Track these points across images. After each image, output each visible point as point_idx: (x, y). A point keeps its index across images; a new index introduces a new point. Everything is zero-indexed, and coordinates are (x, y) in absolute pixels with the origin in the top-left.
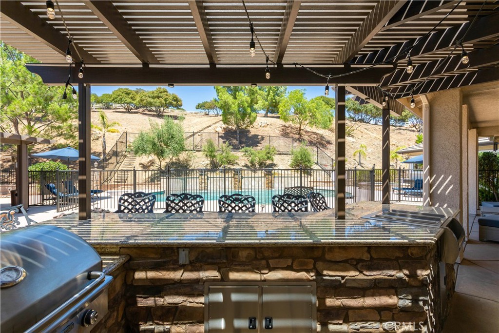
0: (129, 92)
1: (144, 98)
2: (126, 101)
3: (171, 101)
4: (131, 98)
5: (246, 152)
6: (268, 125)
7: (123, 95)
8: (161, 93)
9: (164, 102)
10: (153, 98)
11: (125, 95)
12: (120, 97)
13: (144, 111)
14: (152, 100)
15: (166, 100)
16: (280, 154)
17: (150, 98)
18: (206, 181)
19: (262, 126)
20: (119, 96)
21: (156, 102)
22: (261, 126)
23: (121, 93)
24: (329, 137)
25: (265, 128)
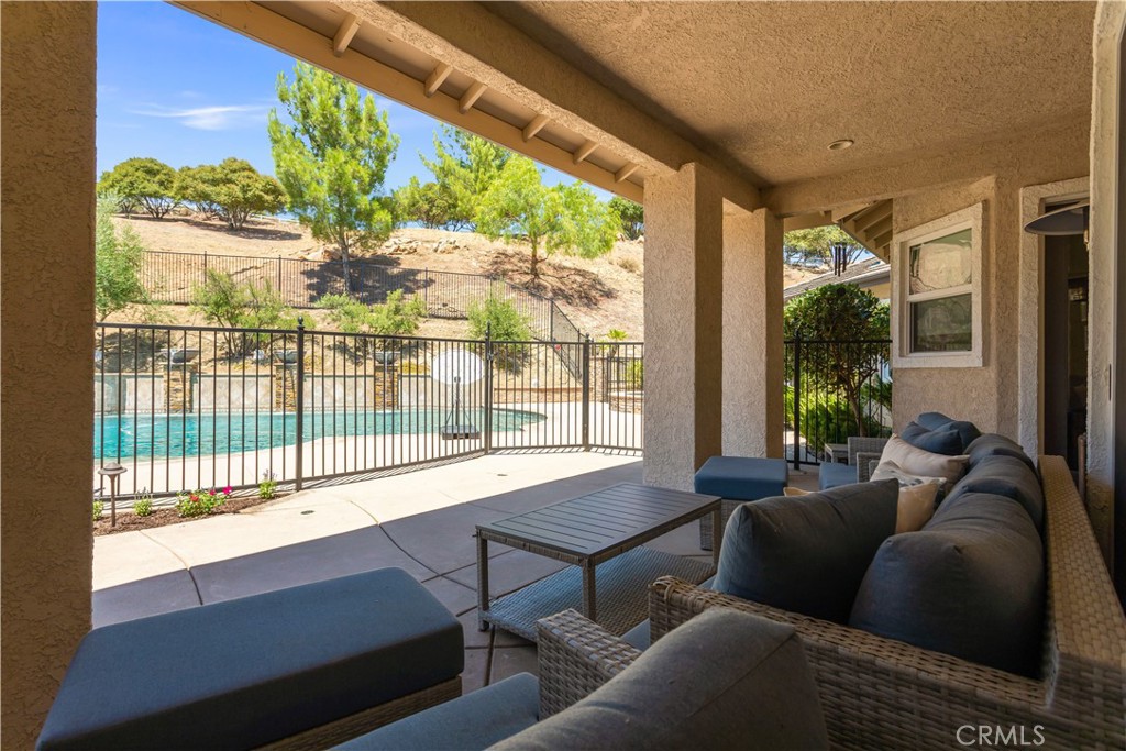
0: (156, 167)
1: (189, 181)
2: (144, 188)
3: (257, 192)
4: (161, 183)
5: (332, 307)
6: (457, 247)
7: (138, 174)
8: (235, 171)
9: (241, 195)
10: (215, 182)
11: (144, 175)
12: (128, 180)
13: (208, 218)
14: (209, 189)
15: (245, 189)
16: (456, 318)
17: (204, 182)
18: (188, 384)
19: (440, 249)
20: (125, 176)
21: (218, 194)
22: (436, 250)
23: (131, 170)
24: (617, 281)
25: (446, 257)
